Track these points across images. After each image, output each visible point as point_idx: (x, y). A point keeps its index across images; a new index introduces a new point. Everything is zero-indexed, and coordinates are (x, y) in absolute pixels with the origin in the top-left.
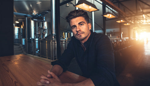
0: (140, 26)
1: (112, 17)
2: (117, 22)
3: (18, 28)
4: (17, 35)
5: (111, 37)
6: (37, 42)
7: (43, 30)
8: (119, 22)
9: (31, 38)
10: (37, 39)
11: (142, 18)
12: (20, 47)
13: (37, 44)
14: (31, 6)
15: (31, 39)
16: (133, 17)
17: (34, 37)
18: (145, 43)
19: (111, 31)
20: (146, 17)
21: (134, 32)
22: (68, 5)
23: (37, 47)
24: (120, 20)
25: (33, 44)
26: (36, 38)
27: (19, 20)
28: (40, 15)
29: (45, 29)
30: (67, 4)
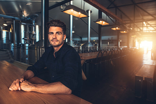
0: (140, 34)
1: (105, 24)
2: (112, 29)
3: (6, 32)
4: (5, 39)
5: (109, 45)
6: (27, 48)
7: (32, 35)
8: (114, 29)
9: (20, 43)
10: (27, 45)
11: (142, 26)
12: (7, 53)
13: (27, 51)
14: (20, 7)
15: (20, 45)
16: (132, 24)
17: (24, 42)
18: (145, 52)
19: (109, 39)
20: (147, 25)
21: (133, 41)
22: (62, 8)
23: (27, 53)
24: (116, 28)
25: (21, 50)
26: (27, 43)
27: (7, 22)
28: (30, 18)
29: (34, 34)
30: (61, 6)
